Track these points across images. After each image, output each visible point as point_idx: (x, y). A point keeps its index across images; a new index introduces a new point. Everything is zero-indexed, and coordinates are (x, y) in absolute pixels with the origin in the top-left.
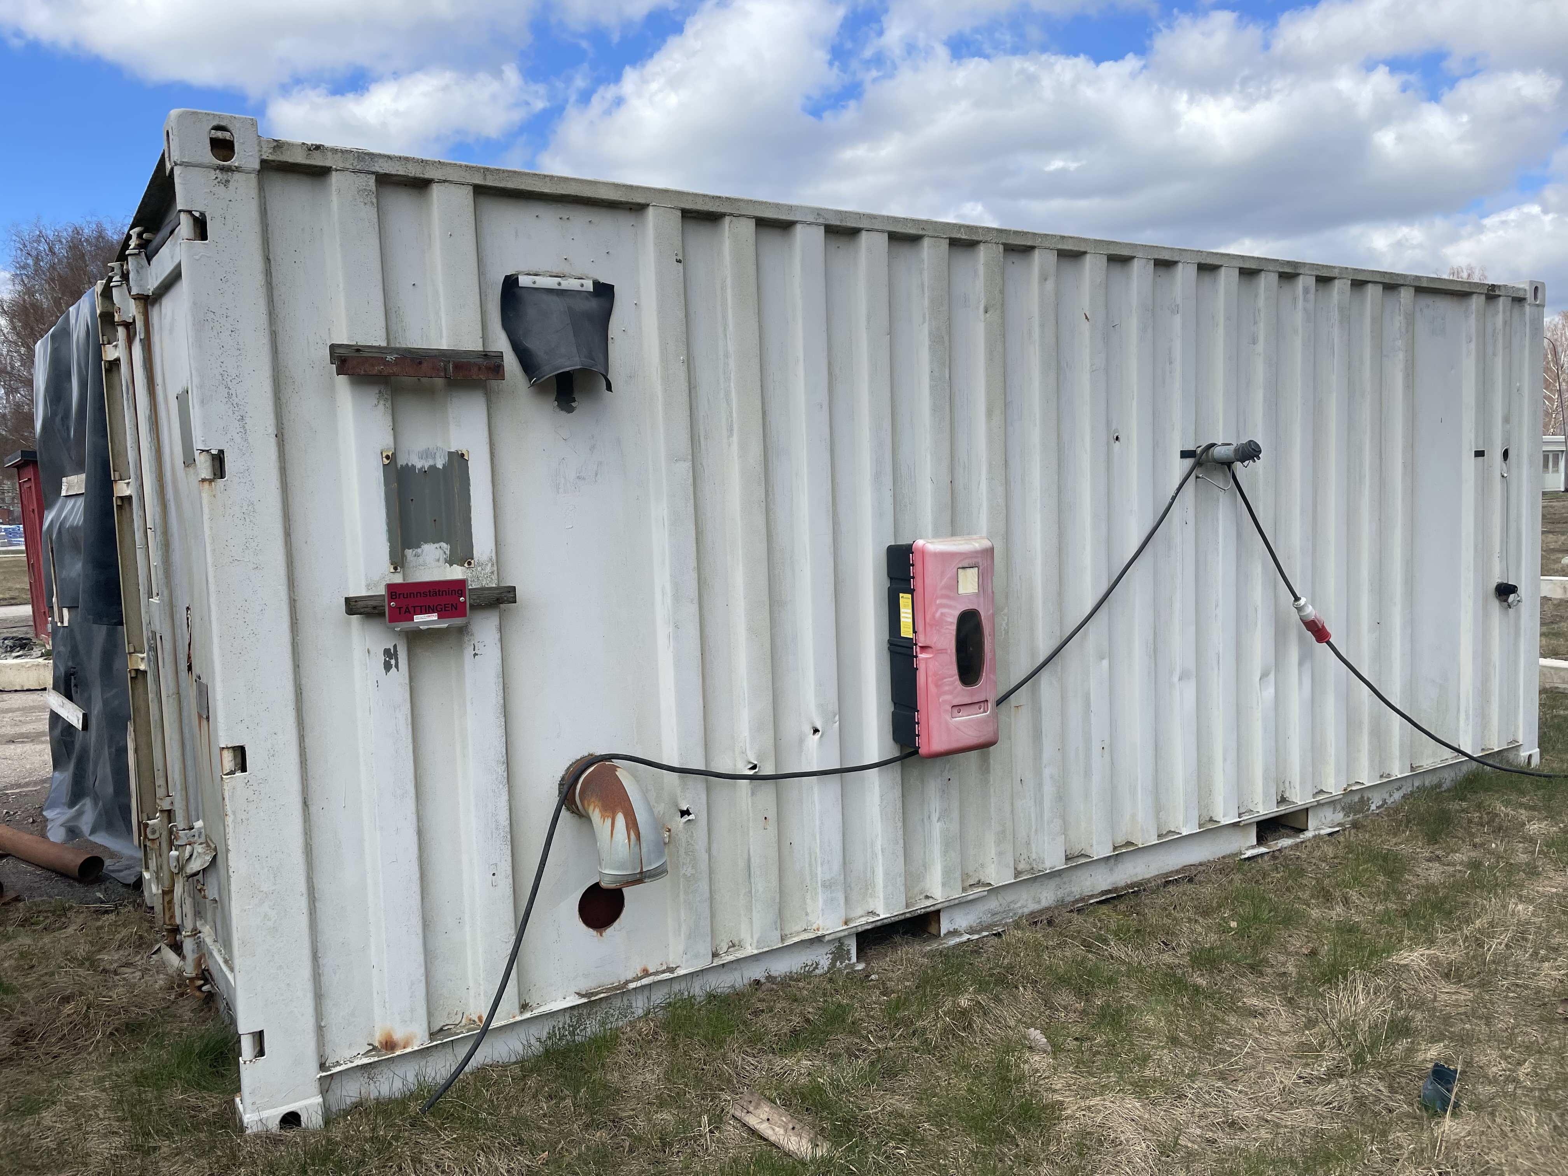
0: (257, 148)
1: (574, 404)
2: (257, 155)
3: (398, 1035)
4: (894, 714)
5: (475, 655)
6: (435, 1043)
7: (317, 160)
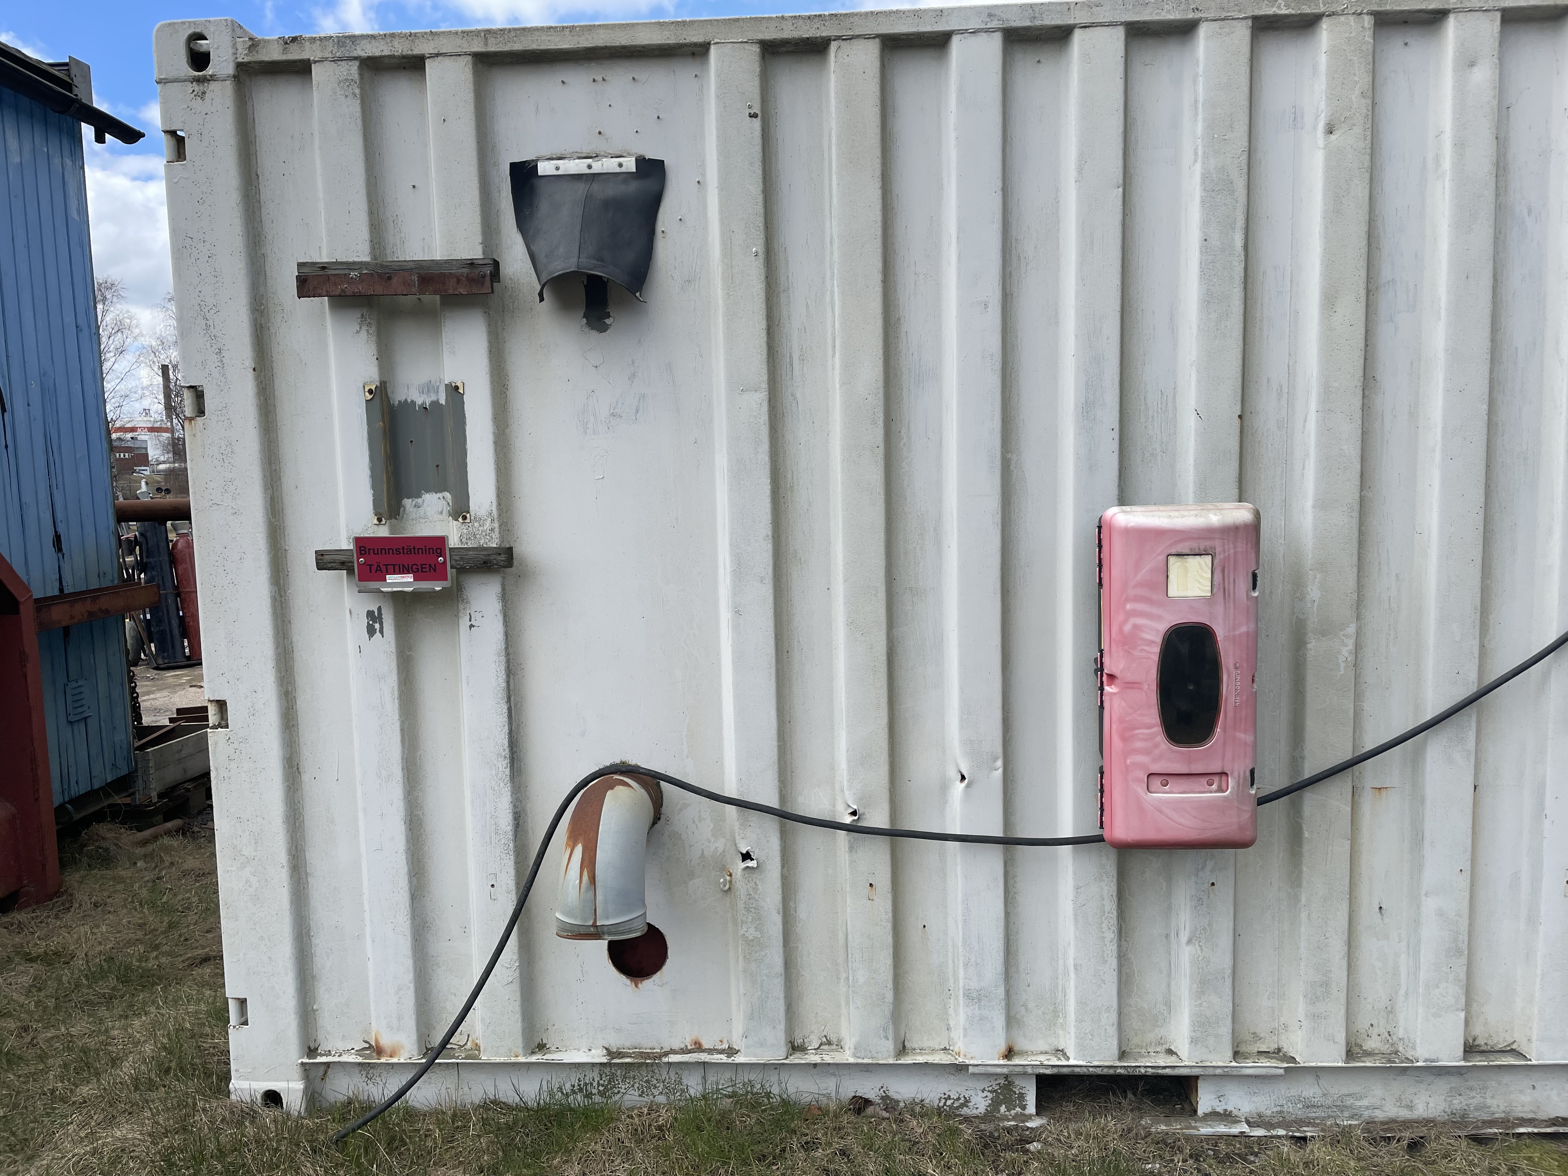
0: (231, 51)
1: (608, 321)
2: (232, 58)
3: (386, 1041)
5: (471, 626)
7: (295, 54)
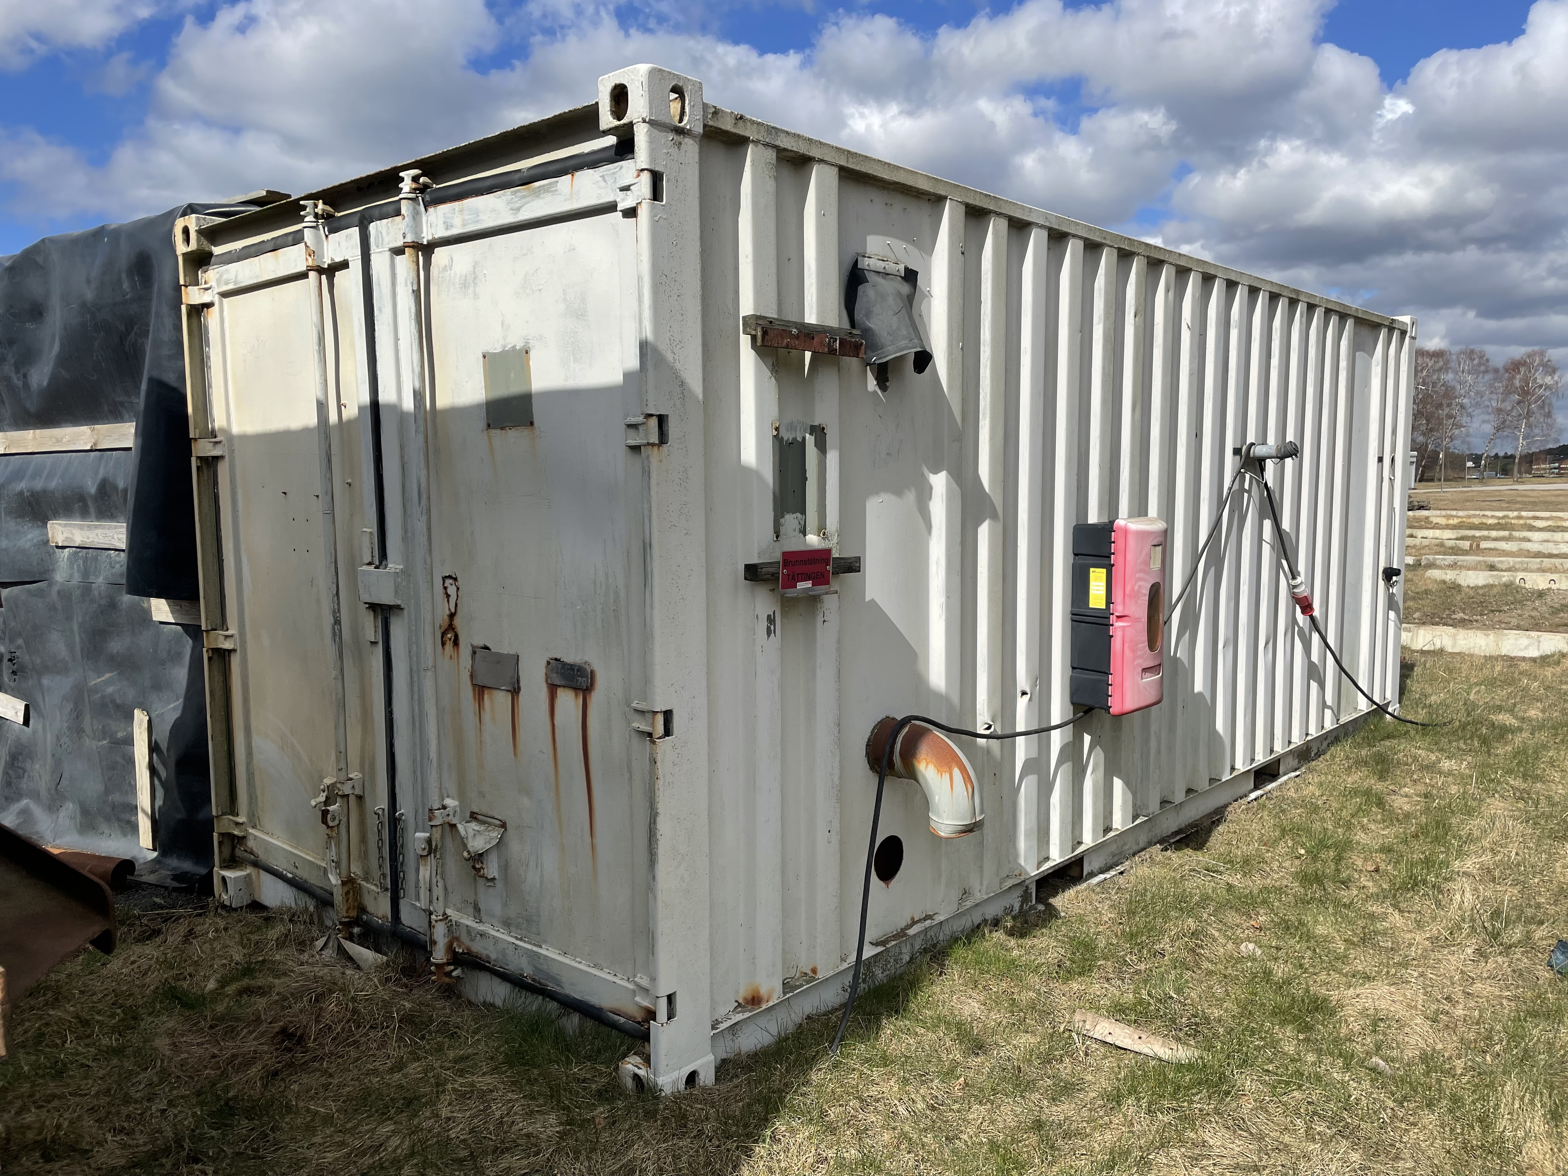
0: (702, 112)
1: (888, 384)
2: (702, 120)
3: (763, 991)
4: (1072, 680)
5: (824, 621)
6: (788, 996)
7: (741, 131)
